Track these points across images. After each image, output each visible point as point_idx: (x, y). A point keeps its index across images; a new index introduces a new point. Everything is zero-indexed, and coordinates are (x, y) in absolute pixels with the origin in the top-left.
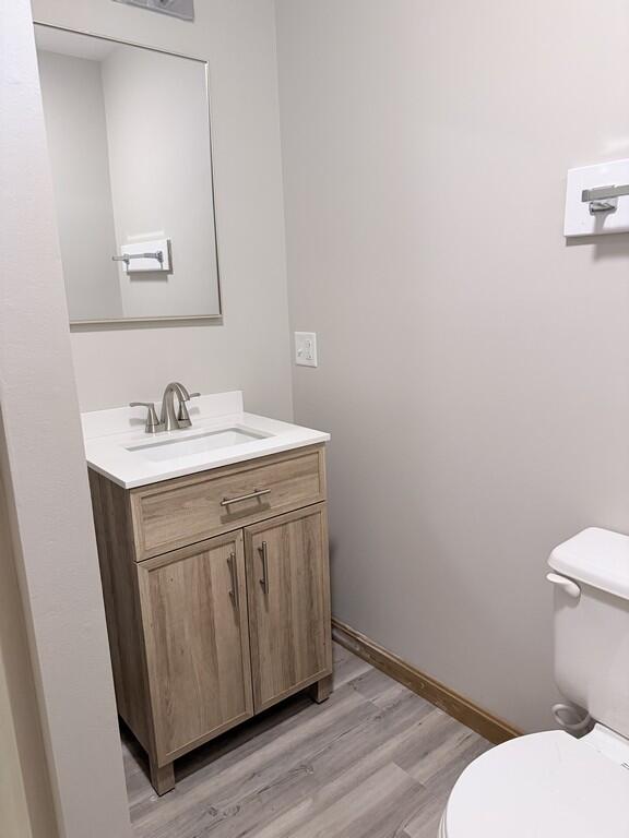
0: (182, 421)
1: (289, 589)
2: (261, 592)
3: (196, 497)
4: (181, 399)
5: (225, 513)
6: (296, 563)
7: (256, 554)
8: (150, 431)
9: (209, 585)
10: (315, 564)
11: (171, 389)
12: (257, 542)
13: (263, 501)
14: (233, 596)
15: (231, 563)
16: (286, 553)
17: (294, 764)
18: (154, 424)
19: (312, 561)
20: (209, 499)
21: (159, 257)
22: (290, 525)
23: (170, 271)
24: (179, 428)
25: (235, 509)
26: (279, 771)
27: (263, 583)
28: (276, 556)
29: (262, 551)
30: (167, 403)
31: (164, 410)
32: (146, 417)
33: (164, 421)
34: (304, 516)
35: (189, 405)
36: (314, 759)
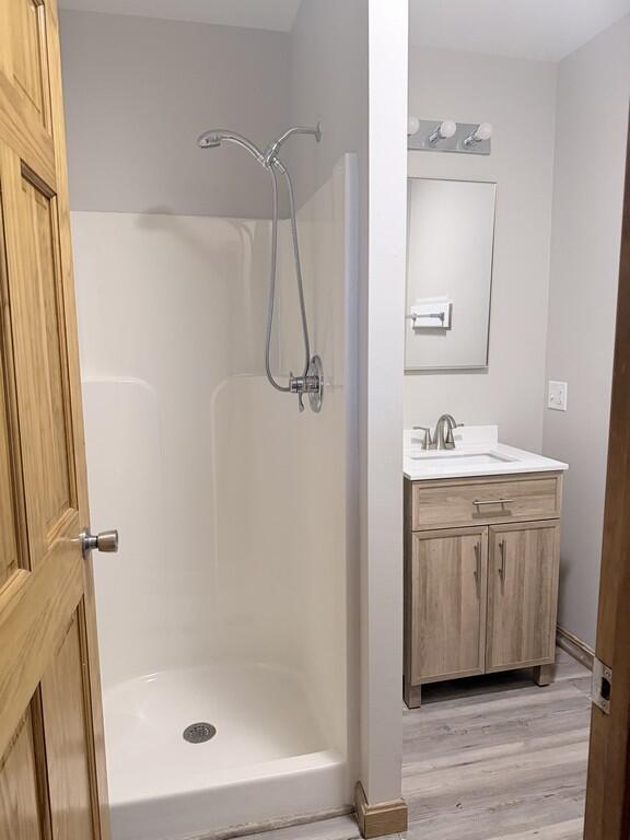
0: (448, 443)
1: (522, 582)
2: (499, 578)
3: (455, 495)
4: (450, 427)
5: (476, 511)
6: (530, 564)
7: (497, 548)
8: (425, 448)
9: (460, 561)
10: (546, 568)
11: (443, 419)
12: (499, 538)
13: (506, 508)
14: (477, 575)
15: (477, 549)
16: (522, 554)
17: (512, 718)
18: (428, 443)
19: (543, 566)
20: (465, 498)
21: (442, 317)
22: (528, 532)
23: (449, 328)
24: (445, 448)
25: (483, 509)
26: (500, 719)
27: (501, 571)
28: (514, 553)
29: (501, 546)
30: (439, 429)
31: (436, 434)
32: (423, 438)
33: (436, 442)
34: (541, 528)
35: (455, 432)
36: (529, 720)
